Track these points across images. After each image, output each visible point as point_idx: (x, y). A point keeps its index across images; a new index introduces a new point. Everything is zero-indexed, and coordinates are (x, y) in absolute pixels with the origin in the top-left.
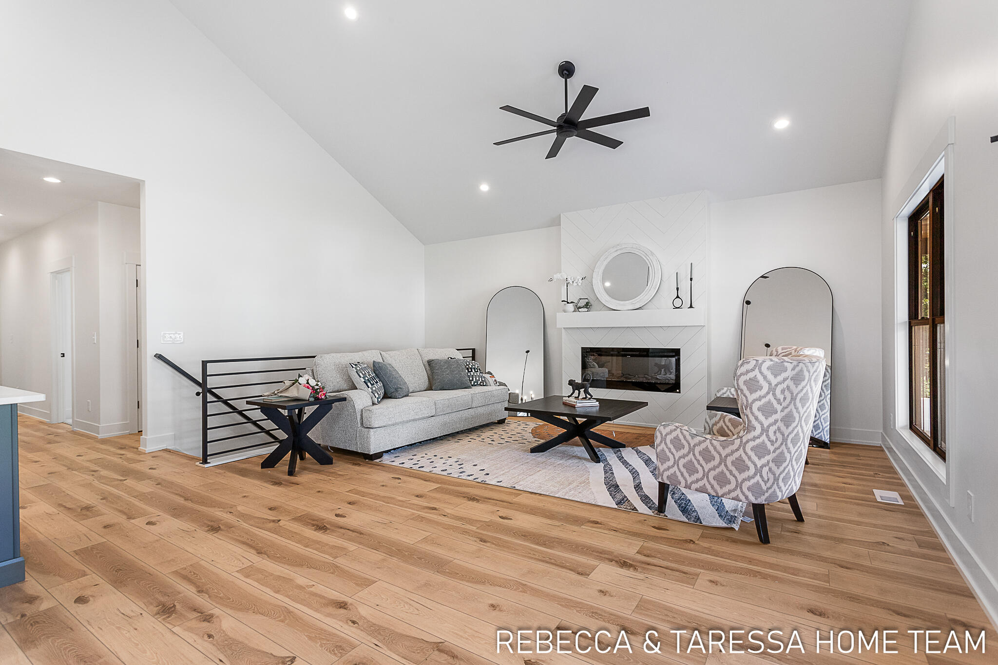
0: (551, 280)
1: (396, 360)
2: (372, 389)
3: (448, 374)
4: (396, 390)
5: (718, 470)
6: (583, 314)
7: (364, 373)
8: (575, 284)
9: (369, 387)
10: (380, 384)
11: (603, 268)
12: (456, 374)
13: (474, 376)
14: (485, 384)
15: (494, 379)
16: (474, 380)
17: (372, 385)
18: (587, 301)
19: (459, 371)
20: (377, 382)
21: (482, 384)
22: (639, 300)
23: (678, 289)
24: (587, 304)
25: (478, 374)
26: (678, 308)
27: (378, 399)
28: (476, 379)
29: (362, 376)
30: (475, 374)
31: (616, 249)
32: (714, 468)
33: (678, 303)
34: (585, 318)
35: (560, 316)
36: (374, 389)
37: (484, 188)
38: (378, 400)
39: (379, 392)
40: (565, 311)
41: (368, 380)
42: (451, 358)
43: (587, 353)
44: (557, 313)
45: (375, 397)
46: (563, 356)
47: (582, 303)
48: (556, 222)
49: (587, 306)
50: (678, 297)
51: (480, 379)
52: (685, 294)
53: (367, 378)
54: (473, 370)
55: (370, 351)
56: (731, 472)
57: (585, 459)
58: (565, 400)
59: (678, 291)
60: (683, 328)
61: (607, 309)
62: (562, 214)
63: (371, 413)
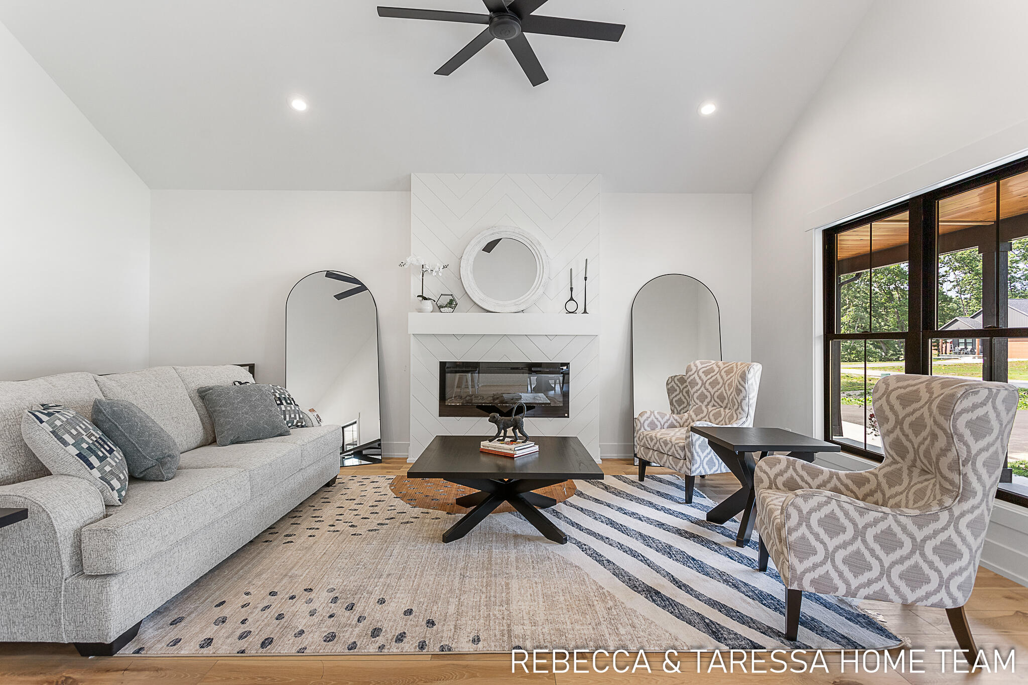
0: (402, 265)
1: (135, 393)
2: (101, 470)
3: (247, 413)
4: (161, 462)
5: (851, 549)
6: (447, 315)
7: (75, 433)
8: (434, 273)
9: (91, 466)
10: (118, 454)
11: (475, 255)
12: (262, 411)
13: (287, 412)
14: (304, 423)
15: (315, 414)
16: (288, 419)
17: (102, 459)
18: (451, 297)
19: (266, 406)
20: (111, 451)
21: (299, 424)
22: (524, 300)
23: (571, 289)
24: (451, 302)
25: (293, 408)
26: (573, 312)
27: (119, 491)
28: (290, 416)
29: (71, 441)
30: (289, 408)
32: (844, 545)
33: (571, 306)
34: (448, 322)
35: (413, 317)
36: (108, 469)
37: (299, 105)
38: (120, 495)
39: (121, 476)
40: (420, 311)
41: (89, 449)
42: (240, 383)
43: (445, 368)
44: (409, 313)
45: (113, 489)
46: (411, 374)
47: (445, 300)
48: (404, 185)
49: (451, 304)
50: (572, 299)
51: (297, 415)
52: (579, 296)
53: (85, 446)
54: (284, 402)
55: (68, 376)
56: (872, 552)
57: (529, 539)
58: (483, 446)
59: (572, 291)
60: (573, 337)
61: (481, 310)
62: (412, 174)
63: (105, 535)
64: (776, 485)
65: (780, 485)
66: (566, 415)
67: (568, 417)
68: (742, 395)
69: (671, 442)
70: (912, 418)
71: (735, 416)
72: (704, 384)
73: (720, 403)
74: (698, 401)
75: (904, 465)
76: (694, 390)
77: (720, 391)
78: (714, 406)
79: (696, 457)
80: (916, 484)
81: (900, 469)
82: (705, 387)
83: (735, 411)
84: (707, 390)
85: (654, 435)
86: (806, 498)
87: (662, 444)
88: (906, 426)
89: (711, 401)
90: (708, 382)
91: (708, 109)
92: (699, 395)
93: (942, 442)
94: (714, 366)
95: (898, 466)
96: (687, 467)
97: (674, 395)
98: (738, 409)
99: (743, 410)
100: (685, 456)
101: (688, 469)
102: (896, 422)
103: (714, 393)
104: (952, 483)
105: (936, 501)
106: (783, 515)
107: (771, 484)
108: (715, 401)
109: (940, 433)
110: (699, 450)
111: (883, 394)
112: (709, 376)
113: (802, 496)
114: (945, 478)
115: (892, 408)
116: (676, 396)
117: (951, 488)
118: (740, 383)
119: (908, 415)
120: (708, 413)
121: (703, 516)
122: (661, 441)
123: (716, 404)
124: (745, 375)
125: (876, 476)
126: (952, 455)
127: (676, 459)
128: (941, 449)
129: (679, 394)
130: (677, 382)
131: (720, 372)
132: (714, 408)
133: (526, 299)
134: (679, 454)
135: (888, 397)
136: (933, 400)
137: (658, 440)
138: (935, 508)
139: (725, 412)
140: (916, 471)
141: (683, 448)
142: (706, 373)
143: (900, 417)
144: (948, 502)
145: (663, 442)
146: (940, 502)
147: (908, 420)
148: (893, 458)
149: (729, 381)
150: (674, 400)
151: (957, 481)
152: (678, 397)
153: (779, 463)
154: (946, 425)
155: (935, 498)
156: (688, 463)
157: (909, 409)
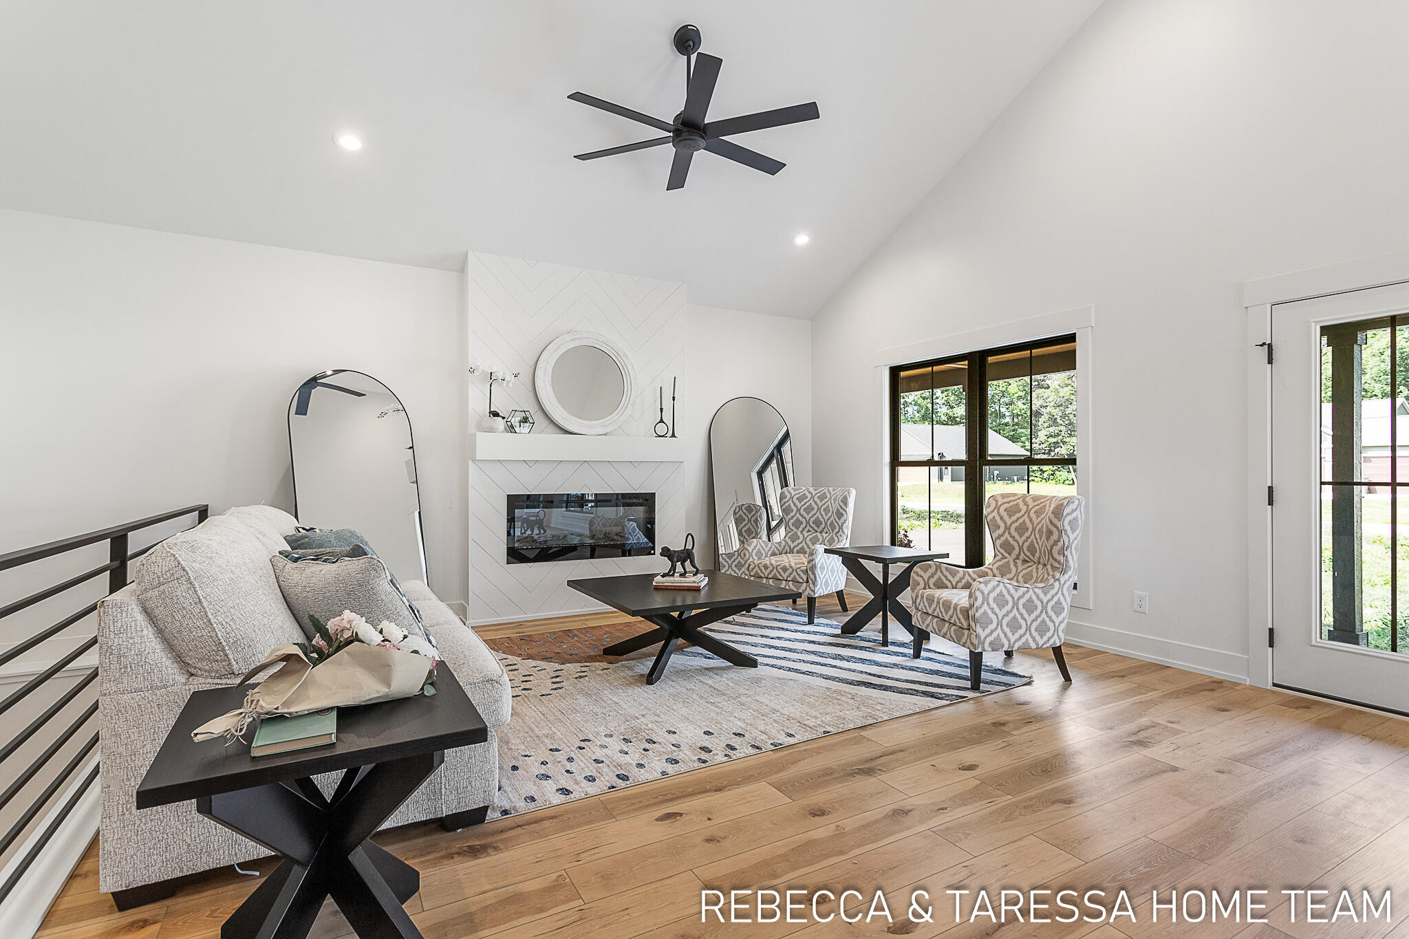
0: (471, 370)
5: (1011, 615)
6: (521, 437)
8: (504, 383)
22: (611, 421)
23: (661, 409)
24: (525, 421)
26: (662, 436)
31: (573, 337)
32: (1007, 614)
33: (661, 429)
34: (523, 445)
35: (481, 437)
40: (491, 430)
43: (515, 502)
44: (477, 433)
46: (470, 512)
50: (662, 421)
52: (667, 418)
56: (1022, 615)
58: (657, 583)
59: (661, 412)
60: (678, 464)
61: (558, 430)
62: (470, 253)
63: (488, 686)
64: (929, 586)
65: (932, 586)
66: (652, 552)
67: (654, 554)
68: (843, 519)
69: (792, 567)
70: (1017, 524)
71: (836, 539)
72: (798, 510)
73: (816, 528)
74: (793, 528)
75: (1010, 559)
76: (789, 516)
77: (815, 516)
78: (809, 531)
79: (818, 579)
80: (1022, 571)
81: (1008, 562)
82: (800, 514)
83: (836, 534)
84: (802, 516)
85: (768, 562)
86: (986, 583)
87: (781, 571)
88: (1012, 530)
89: (806, 527)
90: (803, 508)
91: (802, 240)
92: (795, 521)
93: (1055, 536)
94: (806, 492)
95: (1006, 560)
96: (810, 589)
97: (743, 525)
98: (838, 532)
99: (843, 532)
100: (807, 579)
101: (812, 590)
102: (1005, 528)
103: (810, 519)
104: (1059, 562)
105: (1050, 577)
106: (972, 599)
107: (925, 585)
108: (810, 526)
109: (1054, 530)
110: (819, 572)
111: (995, 509)
112: (803, 503)
113: (984, 582)
114: (1055, 560)
115: (1002, 518)
116: (745, 526)
117: (1058, 566)
118: (841, 508)
119: (1013, 522)
120: (805, 539)
121: (839, 631)
122: (778, 568)
123: (811, 529)
124: (847, 499)
125: (991, 569)
126: (1061, 544)
127: (796, 584)
128: (1055, 541)
129: (748, 523)
130: (745, 511)
131: (813, 497)
132: (809, 533)
133: (614, 419)
134: (802, 578)
135: (998, 510)
136: (1030, 510)
137: (775, 566)
138: (1052, 581)
139: (823, 536)
140: (1019, 562)
141: (806, 572)
142: (800, 499)
143: (1008, 525)
144: (1057, 575)
145: (781, 568)
146: (1053, 576)
147: (1014, 526)
148: (1003, 555)
149: (824, 506)
150: (743, 530)
151: (1062, 561)
152: (747, 527)
153: (931, 567)
154: (1058, 524)
155: (1049, 574)
156: (811, 586)
157: (1014, 518)
